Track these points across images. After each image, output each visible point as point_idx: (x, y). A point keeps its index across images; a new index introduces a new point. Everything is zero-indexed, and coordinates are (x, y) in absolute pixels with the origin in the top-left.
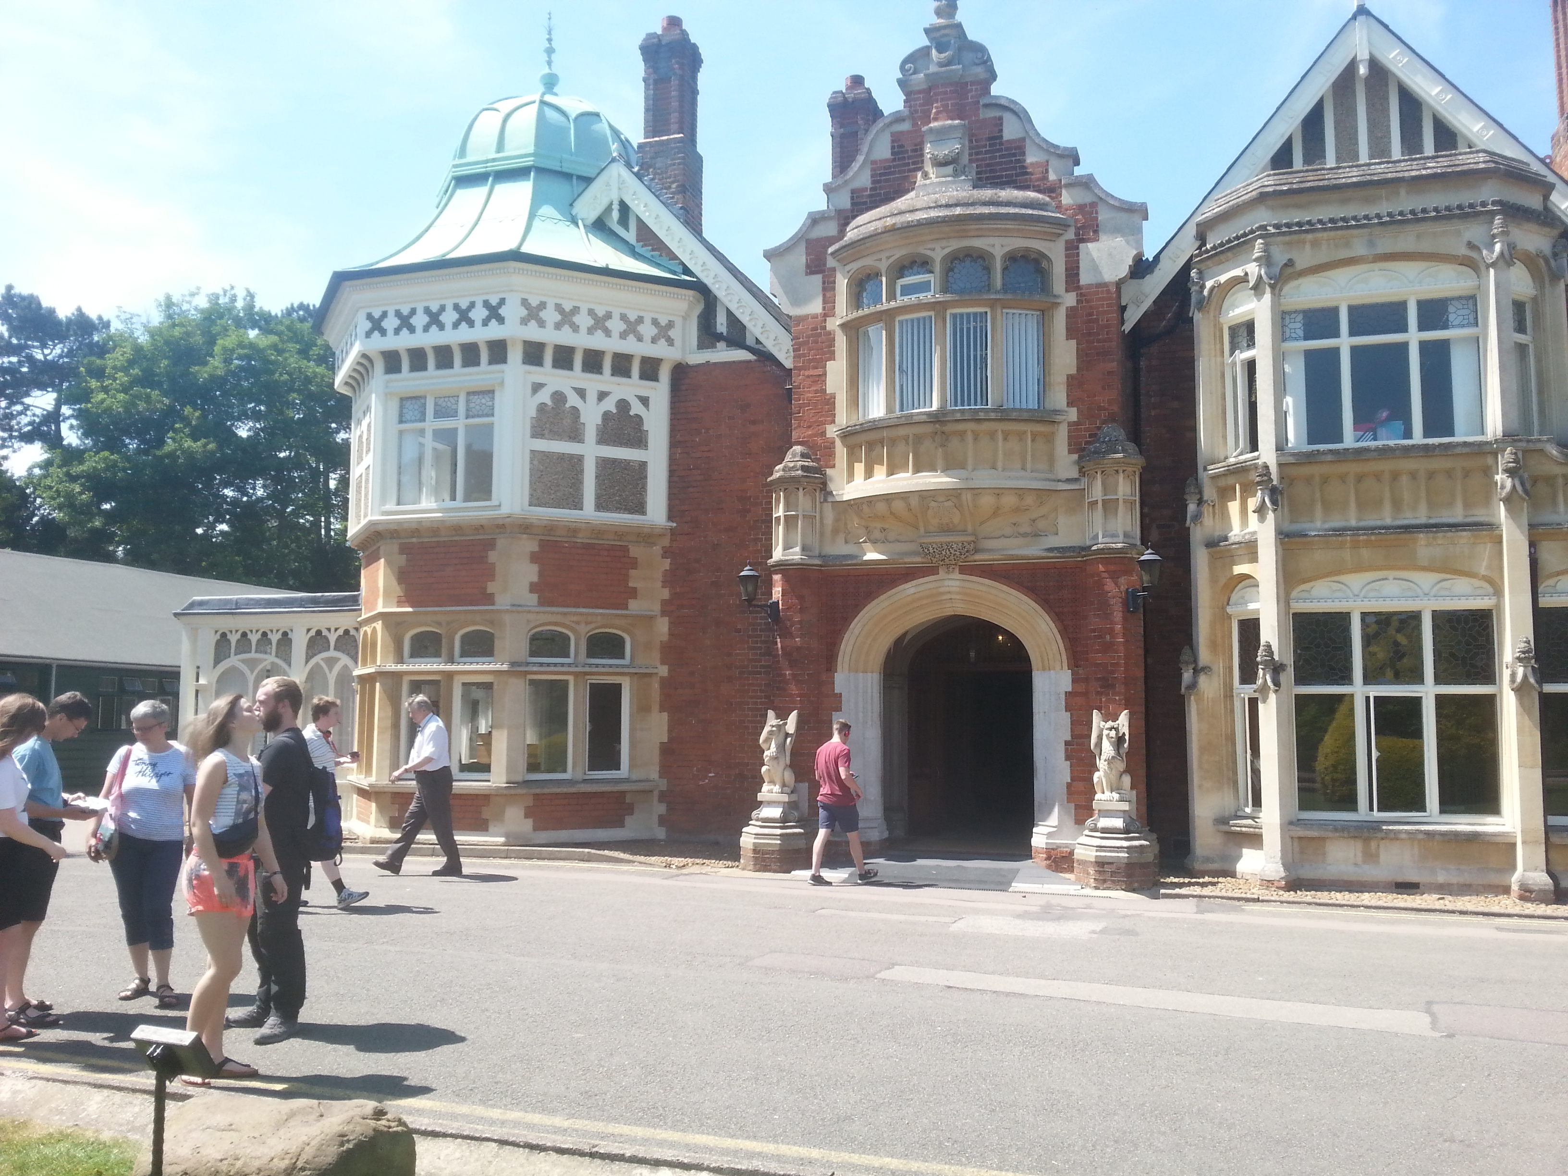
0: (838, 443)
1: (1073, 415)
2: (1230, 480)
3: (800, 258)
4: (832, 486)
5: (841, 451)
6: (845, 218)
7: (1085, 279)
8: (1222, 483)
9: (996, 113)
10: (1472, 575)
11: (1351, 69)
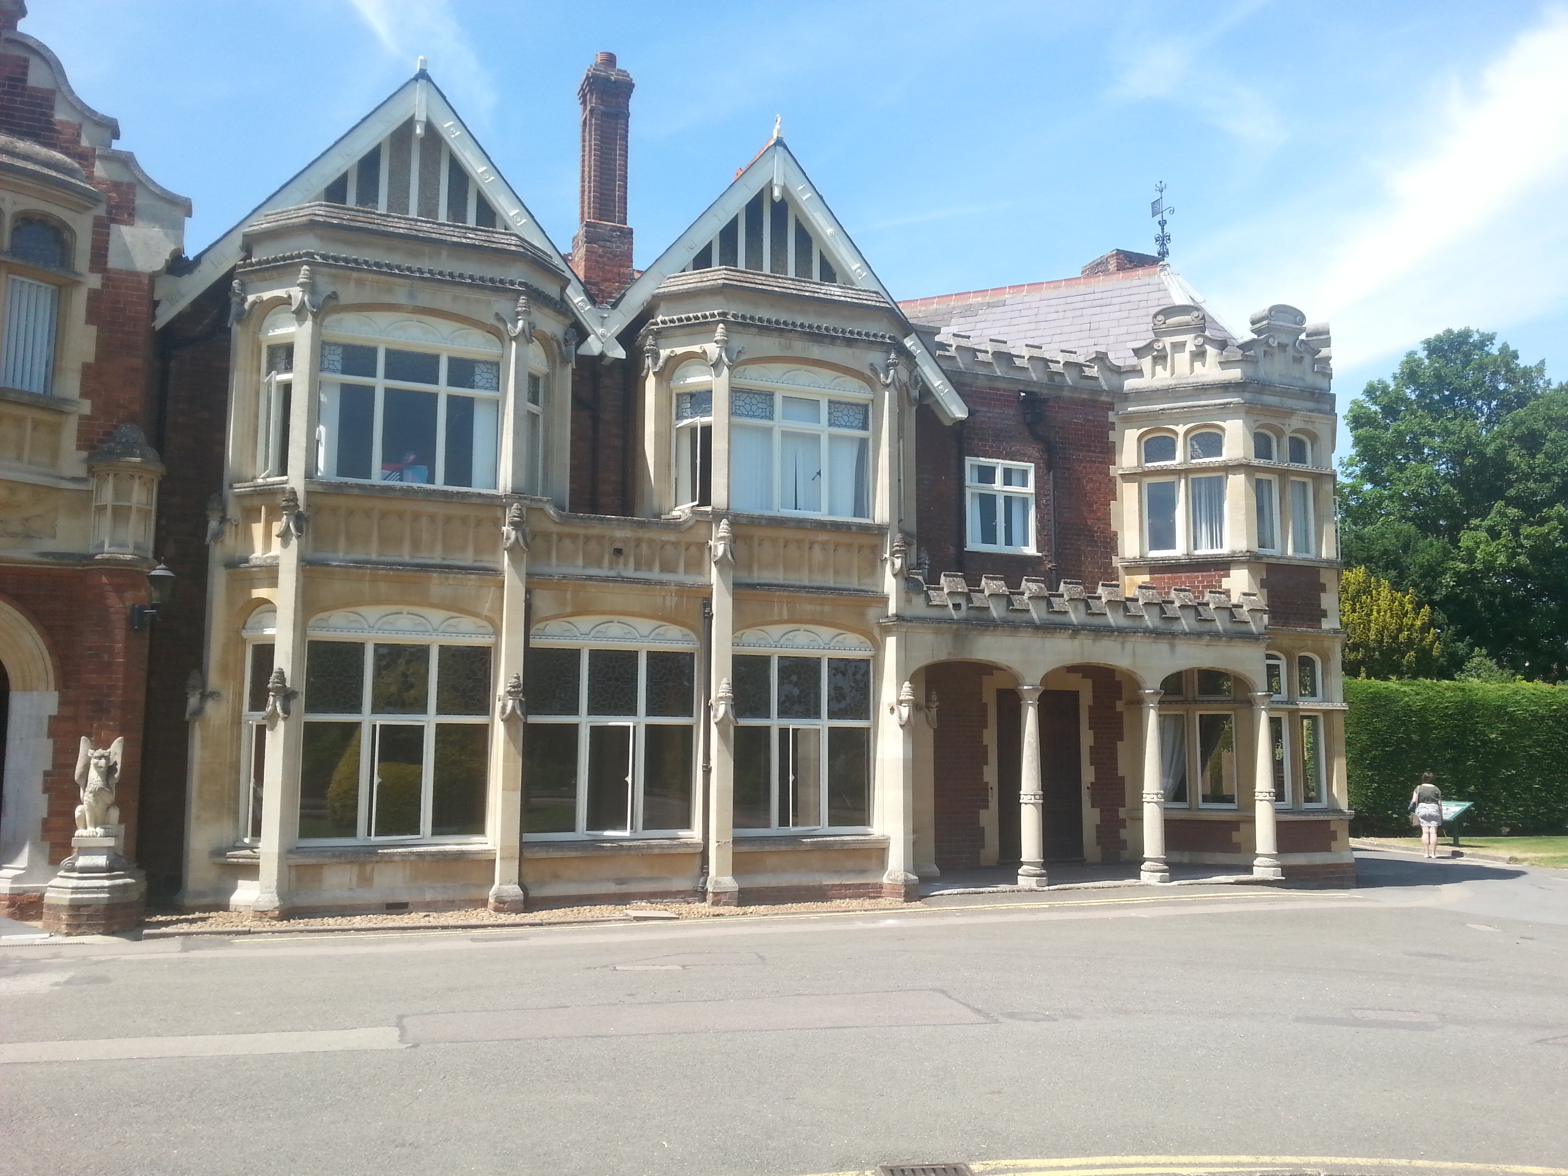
1: (86, 407)
2: (256, 502)
7: (114, 262)
8: (248, 503)
9: (23, 54)
10: (476, 615)
11: (410, 123)
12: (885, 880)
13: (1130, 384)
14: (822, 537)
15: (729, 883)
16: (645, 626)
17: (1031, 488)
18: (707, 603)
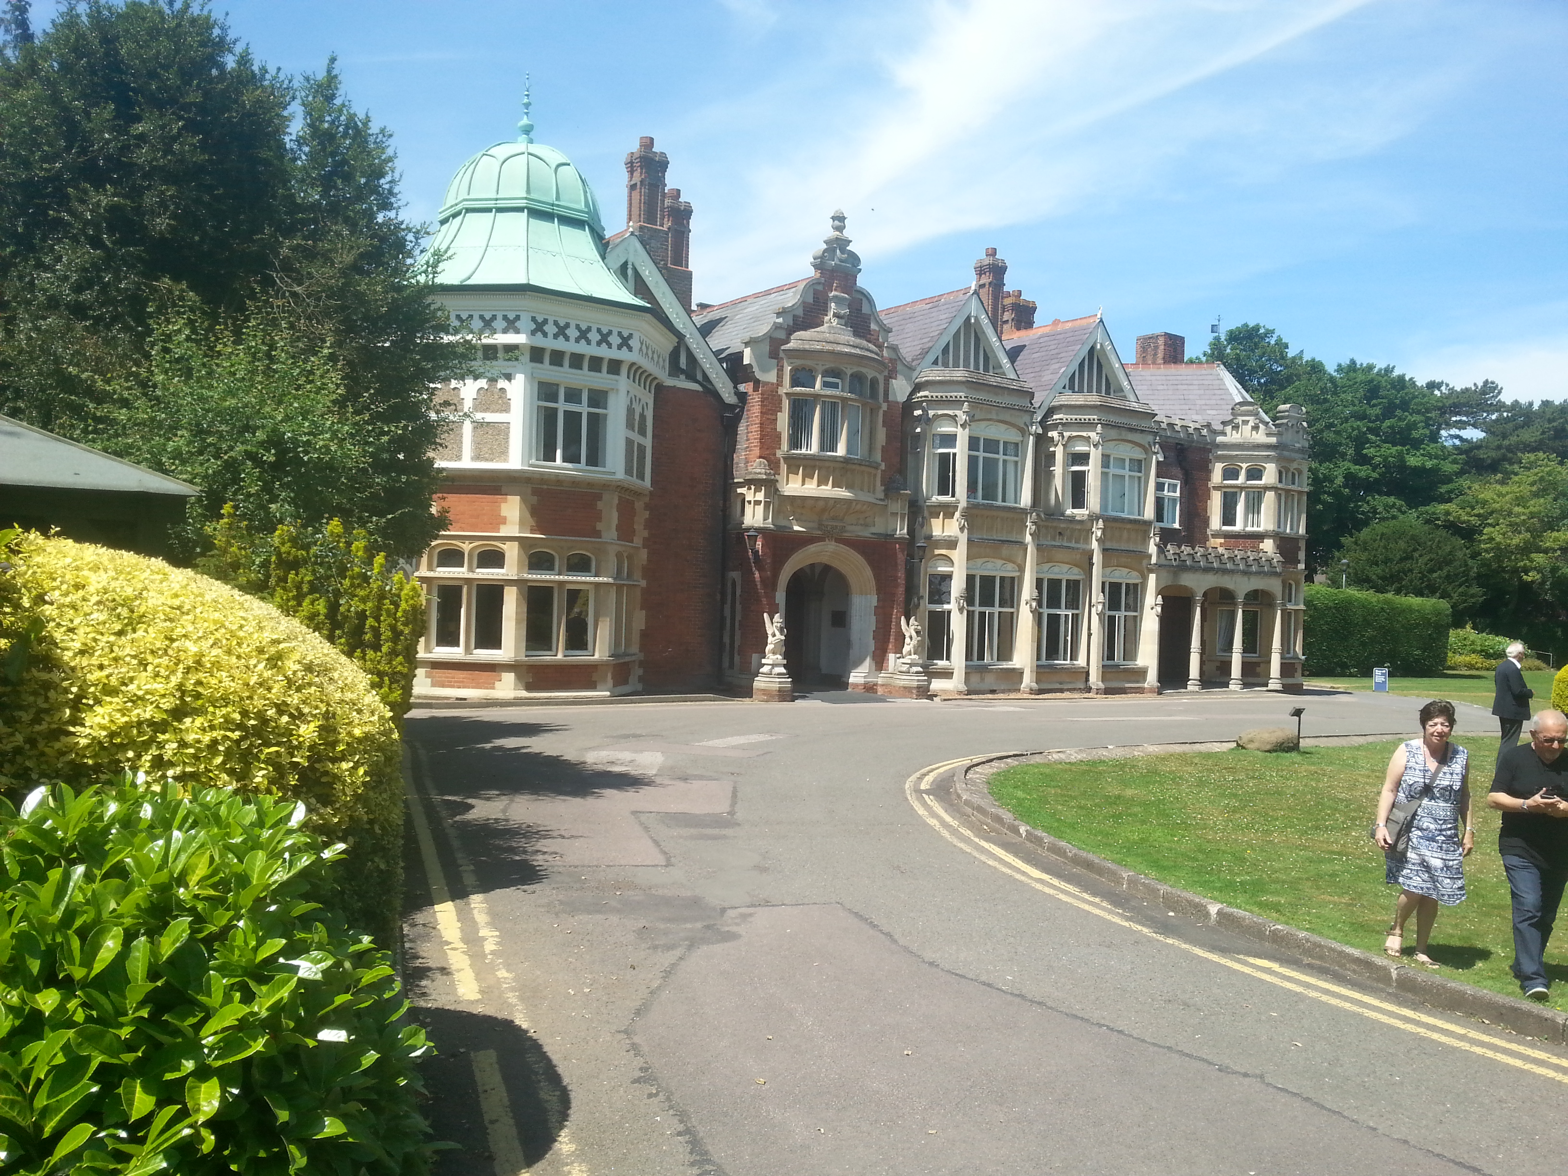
0: (782, 461)
1: (883, 467)
2: (938, 510)
3: (766, 348)
4: (778, 486)
5: (784, 467)
6: (791, 331)
7: (891, 398)
8: (933, 509)
9: (860, 297)
10: (1014, 563)
11: (968, 318)
12: (1146, 685)
13: (1220, 439)
14: (1129, 526)
15: (1101, 685)
16: (1066, 567)
17: (1178, 494)
18: (1091, 558)
